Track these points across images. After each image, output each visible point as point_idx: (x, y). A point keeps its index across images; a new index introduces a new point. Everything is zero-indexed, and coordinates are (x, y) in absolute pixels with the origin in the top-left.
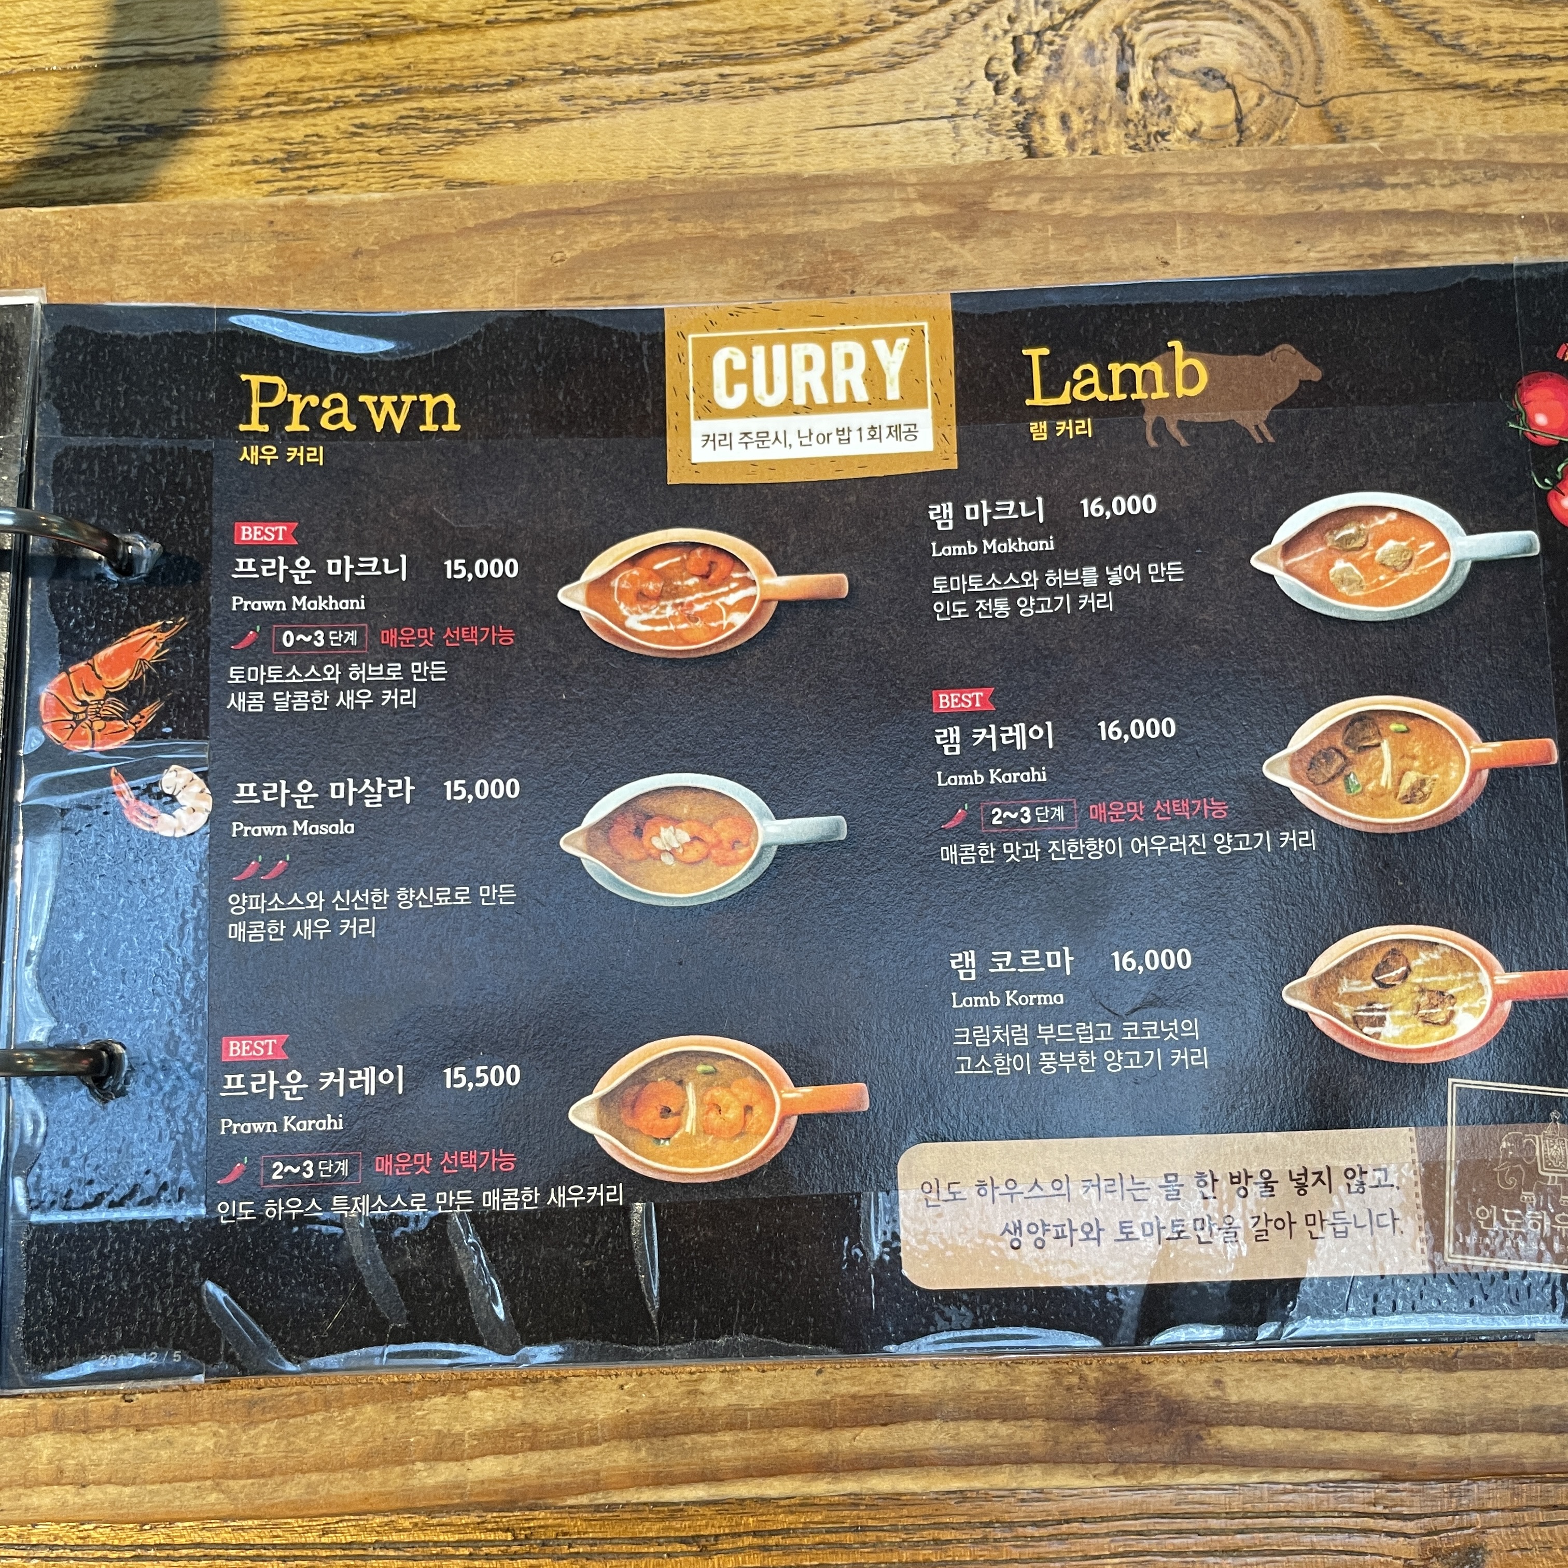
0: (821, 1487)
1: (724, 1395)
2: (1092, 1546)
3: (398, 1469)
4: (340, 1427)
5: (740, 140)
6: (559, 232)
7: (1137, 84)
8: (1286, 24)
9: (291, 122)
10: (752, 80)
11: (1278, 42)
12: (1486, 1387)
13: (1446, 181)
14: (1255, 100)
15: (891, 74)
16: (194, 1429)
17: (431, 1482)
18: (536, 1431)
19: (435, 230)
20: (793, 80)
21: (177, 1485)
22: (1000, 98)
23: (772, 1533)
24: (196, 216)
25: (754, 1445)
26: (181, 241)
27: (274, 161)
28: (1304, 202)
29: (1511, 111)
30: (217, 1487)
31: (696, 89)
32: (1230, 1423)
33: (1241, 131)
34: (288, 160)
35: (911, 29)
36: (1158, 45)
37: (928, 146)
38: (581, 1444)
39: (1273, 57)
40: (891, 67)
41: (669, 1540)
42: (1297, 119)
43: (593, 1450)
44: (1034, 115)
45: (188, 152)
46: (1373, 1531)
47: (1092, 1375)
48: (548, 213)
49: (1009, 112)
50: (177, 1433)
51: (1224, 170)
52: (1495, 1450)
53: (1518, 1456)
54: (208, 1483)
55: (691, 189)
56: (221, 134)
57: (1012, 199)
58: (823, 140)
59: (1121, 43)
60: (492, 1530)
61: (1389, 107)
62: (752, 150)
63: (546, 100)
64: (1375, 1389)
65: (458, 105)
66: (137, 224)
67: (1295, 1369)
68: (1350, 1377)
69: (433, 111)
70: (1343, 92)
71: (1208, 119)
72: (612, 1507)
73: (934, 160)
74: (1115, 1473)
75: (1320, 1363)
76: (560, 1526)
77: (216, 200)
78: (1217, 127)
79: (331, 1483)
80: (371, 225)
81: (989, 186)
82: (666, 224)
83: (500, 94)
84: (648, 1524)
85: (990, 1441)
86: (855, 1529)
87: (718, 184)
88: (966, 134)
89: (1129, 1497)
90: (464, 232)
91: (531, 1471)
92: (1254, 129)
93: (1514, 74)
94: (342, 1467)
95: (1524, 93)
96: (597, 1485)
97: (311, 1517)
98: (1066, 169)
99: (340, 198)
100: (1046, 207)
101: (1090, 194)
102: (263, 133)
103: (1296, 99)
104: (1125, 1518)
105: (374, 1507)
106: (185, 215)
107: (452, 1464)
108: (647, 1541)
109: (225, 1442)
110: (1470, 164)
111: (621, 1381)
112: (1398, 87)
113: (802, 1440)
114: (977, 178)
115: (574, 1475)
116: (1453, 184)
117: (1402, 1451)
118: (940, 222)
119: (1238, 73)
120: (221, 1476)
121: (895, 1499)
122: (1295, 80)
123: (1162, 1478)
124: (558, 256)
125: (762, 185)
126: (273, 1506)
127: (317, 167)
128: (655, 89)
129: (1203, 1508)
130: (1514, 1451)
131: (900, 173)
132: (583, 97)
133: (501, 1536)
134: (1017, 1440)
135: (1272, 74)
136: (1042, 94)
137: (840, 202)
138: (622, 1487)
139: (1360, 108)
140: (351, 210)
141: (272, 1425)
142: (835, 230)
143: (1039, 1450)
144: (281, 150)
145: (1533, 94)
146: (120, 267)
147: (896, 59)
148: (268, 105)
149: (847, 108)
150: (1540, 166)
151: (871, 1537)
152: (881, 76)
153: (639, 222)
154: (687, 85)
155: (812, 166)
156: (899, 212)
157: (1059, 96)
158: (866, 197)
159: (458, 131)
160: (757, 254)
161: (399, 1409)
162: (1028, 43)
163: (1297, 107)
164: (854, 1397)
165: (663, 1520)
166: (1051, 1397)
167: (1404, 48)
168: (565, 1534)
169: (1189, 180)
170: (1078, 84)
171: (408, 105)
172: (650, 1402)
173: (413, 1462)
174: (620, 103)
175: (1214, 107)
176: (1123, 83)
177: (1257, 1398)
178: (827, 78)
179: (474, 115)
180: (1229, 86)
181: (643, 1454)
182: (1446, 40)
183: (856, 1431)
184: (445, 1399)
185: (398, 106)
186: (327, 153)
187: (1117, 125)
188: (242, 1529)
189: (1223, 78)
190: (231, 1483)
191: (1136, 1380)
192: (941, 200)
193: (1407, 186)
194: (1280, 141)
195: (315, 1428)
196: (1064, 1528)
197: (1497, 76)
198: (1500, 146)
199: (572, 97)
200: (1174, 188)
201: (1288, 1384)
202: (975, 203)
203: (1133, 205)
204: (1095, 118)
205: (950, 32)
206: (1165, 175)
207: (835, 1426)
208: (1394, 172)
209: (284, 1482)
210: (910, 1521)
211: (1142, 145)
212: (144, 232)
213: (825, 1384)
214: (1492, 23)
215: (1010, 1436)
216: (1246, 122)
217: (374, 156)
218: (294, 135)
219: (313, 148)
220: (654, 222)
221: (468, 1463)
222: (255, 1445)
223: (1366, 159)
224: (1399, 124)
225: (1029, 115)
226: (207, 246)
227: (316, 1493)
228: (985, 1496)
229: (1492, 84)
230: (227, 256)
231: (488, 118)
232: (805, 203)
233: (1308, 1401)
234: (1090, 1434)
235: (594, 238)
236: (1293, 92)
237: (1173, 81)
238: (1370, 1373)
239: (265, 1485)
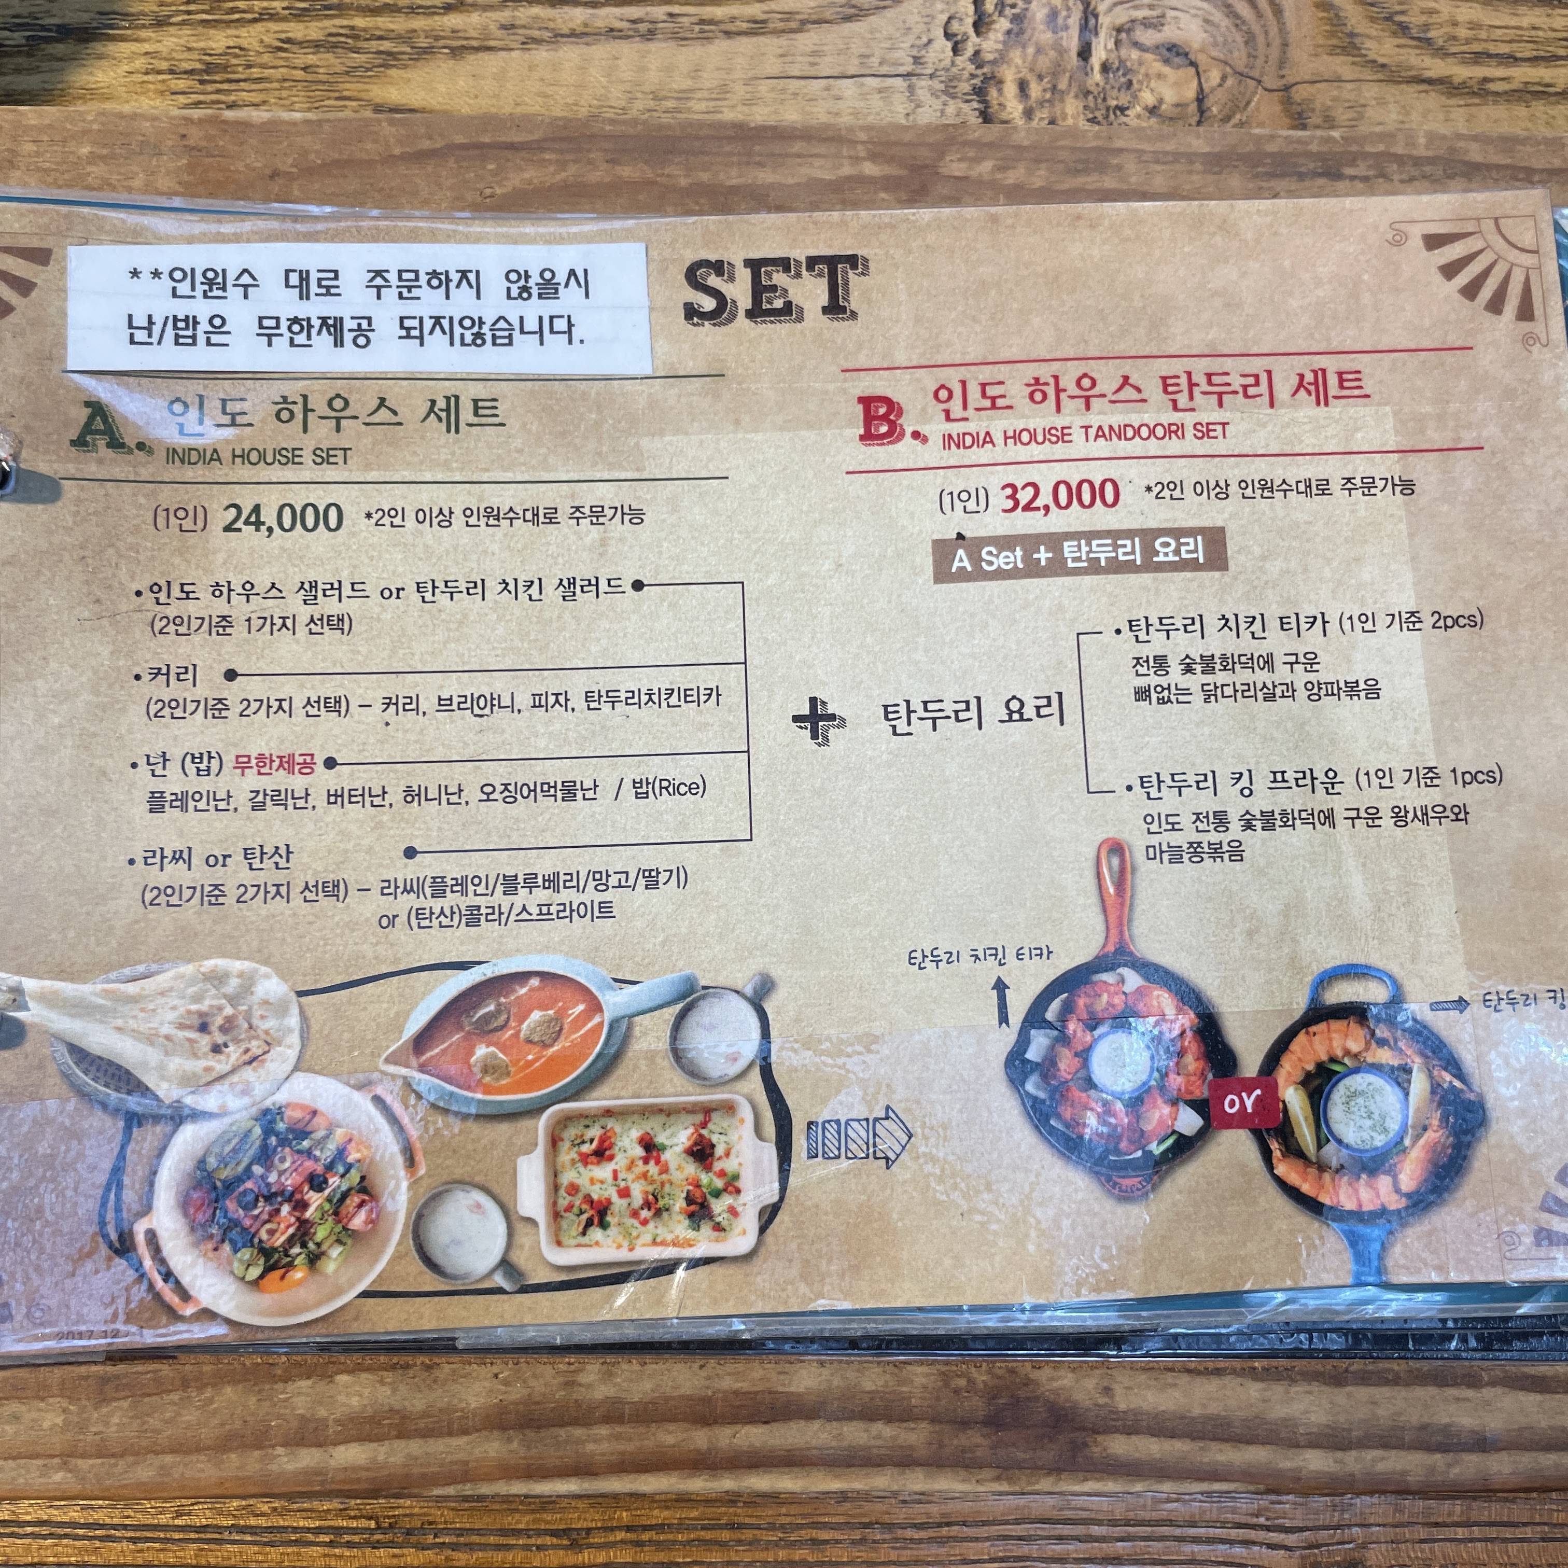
0: (698, 1484)
1: (603, 1387)
2: (971, 1550)
3: (257, 1453)
4: (198, 1408)
5: (688, 83)
6: (491, 167)
7: (1099, 54)
9: (212, 32)
10: (702, 22)
11: (1244, 22)
12: (1375, 1403)
13: (1405, 177)
14: (1218, 80)
15: (848, 25)
16: (42, 1405)
17: (290, 1467)
18: (404, 1418)
19: (358, 155)
20: (745, 25)
21: (22, 1462)
22: (959, 60)
23: (646, 1528)
24: (103, 124)
25: (630, 1440)
26: (85, 150)
27: (191, 72)
28: (1261, 188)
29: (1473, 110)
30: (64, 1466)
31: (643, 27)
32: (1116, 1430)
33: (1202, 111)
34: (207, 72)
36: (1121, 16)
37: (881, 103)
38: (450, 1434)
39: (1239, 38)
40: (848, 19)
41: (540, 1533)
42: (1259, 102)
43: (462, 1441)
44: (994, 80)
45: (101, 57)
46: (1254, 1543)
47: (981, 1377)
48: (480, 146)
49: (966, 75)
50: (23, 1408)
51: (1182, 149)
52: (1381, 1467)
53: (1404, 1473)
54: (56, 1461)
55: (631, 131)
56: (136, 40)
57: (964, 165)
58: (773, 90)
59: (1085, 11)
60: (354, 1518)
61: (1351, 96)
62: (699, 95)
63: (485, 28)
64: (1264, 1401)
65: (391, 26)
66: (40, 129)
67: (1185, 1378)
68: (1239, 1389)
69: (365, 30)
70: (1307, 78)
71: (1170, 96)
72: (481, 1498)
73: (887, 118)
74: (998, 1479)
75: (1212, 1373)
76: (425, 1515)
77: (127, 108)
78: (1177, 105)
79: (186, 1465)
80: (290, 145)
81: (941, 151)
82: (604, 166)
83: (437, 18)
84: (517, 1516)
85: (873, 1442)
86: (732, 1526)
87: (661, 127)
88: (922, 94)
89: (1013, 1501)
90: (390, 160)
91: (397, 1459)
92: (1215, 110)
93: (1480, 72)
94: (198, 1450)
95: (1488, 93)
96: (465, 1474)
97: (165, 1500)
98: (1021, 137)
99: (258, 116)
100: (999, 176)
101: (1044, 165)
102: (182, 42)
103: (1259, 82)
104: (1007, 1523)
105: (230, 1492)
106: (92, 122)
107: (314, 1450)
108: (516, 1533)
109: (76, 1419)
110: (1431, 161)
111: (495, 1369)
112: (1362, 77)
113: (681, 1436)
114: (930, 139)
115: (441, 1465)
116: (1412, 179)
117: (1286, 1464)
118: (889, 184)
119: (1202, 50)
120: (68, 1455)
121: (773, 1498)
122: (1259, 62)
123: (1045, 1484)
124: (488, 192)
125: (705, 132)
126: (124, 1486)
127: (238, 81)
128: (600, 23)
129: (1084, 1515)
130: (1399, 1467)
131: (851, 129)
132: (524, 27)
133: (364, 1523)
134: (900, 1442)
135: (1236, 54)
136: (1002, 58)
137: (787, 155)
138: (490, 1478)
139: (1323, 95)
140: (270, 129)
141: (125, 1404)
142: (780, 184)
143: (921, 1453)
144: (200, 60)
145: (1497, 94)
146: (18, 173)
147: (853, 11)
148: (189, 13)
149: (799, 59)
150: (1498, 167)
151: (748, 1535)
152: (835, 27)
153: (575, 162)
154: (634, 22)
155: (760, 116)
156: (847, 170)
157: (1018, 61)
158: (816, 151)
159: (389, 53)
160: (697, 203)
161: (260, 1391)
163: (1260, 90)
164: (736, 1393)
165: (533, 1511)
166: (938, 1399)
167: (1369, 37)
168: (430, 1523)
169: (1145, 158)
170: (1039, 51)
171: (338, 22)
172: (525, 1392)
173: (273, 1447)
174: (562, 36)
175: (1176, 84)
176: (1085, 53)
177: (1145, 1406)
178: (781, 25)
179: (408, 37)
180: (1193, 64)
181: (515, 1445)
182: (1414, 32)
183: (738, 1427)
184: (309, 1382)
185: (327, 23)
186: (249, 66)
187: (1076, 96)
188: (92, 1508)
189: (1186, 54)
190: (80, 1462)
191: (1026, 1385)
192: (891, 160)
193: (1365, 179)
194: (1241, 124)
195: (170, 1408)
196: (945, 1531)
197: (1462, 72)
198: (1461, 144)
199: (513, 26)
200: (1131, 166)
201: (1177, 1394)
202: (926, 166)
203: (1089, 179)
204: (1054, 88)
206: (1121, 150)
207: (715, 1422)
208: (1353, 163)
209: (136, 1463)
210: (788, 1520)
211: (1100, 118)
212: (46, 138)
213: (708, 1378)
214: (1460, 18)
215: (895, 1438)
216: (1208, 103)
217: (299, 74)
218: (214, 45)
219: (235, 61)
220: (590, 162)
221: (331, 1449)
222: (107, 1424)
223: (1324, 149)
224: (1361, 116)
225: (987, 79)
226: (113, 156)
227: (168, 1475)
228: (866, 1497)
229: (1456, 80)
230: (135, 168)
231: (423, 42)
232: (749, 154)
233: (1197, 1411)
234: (975, 1439)
235: (527, 175)
236: (1256, 73)
237: (1135, 54)
238: (1260, 1385)
239: (116, 1465)
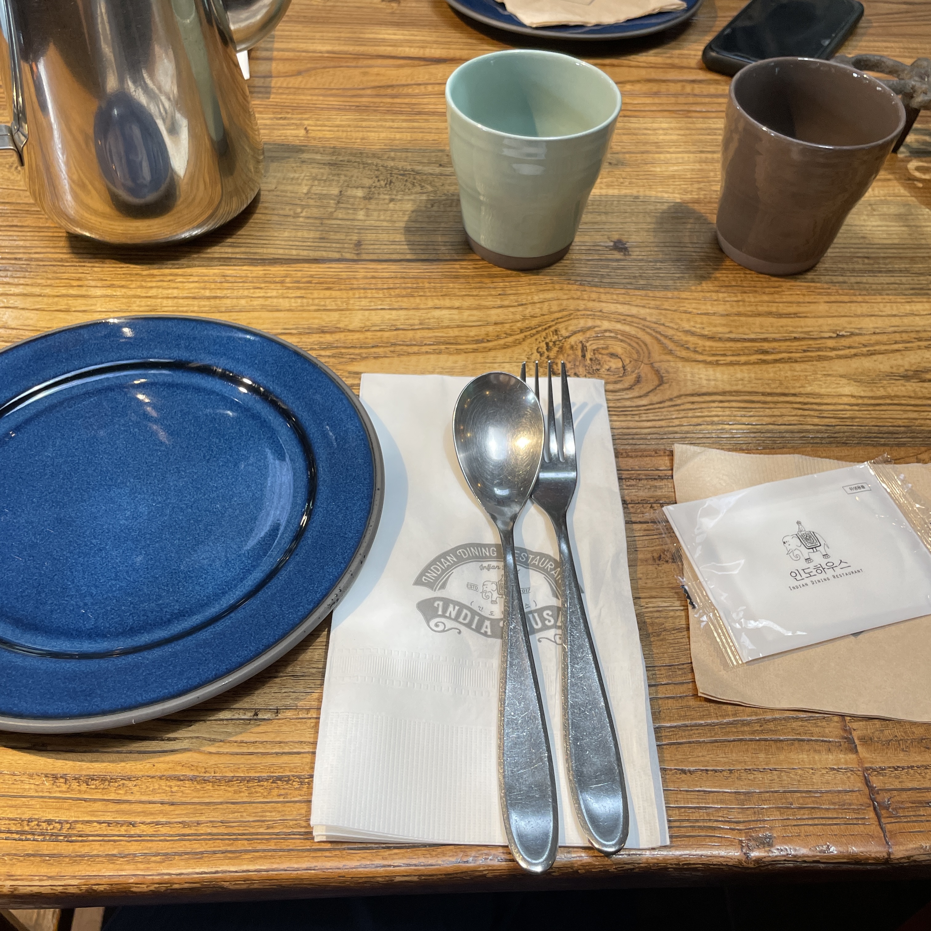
7: (588, 356)
8: (637, 343)
10: (457, 349)
11: (635, 348)
14: (629, 362)
20: (471, 350)
22: (542, 358)
29: (715, 368)
31: (437, 351)
33: (624, 370)
35: (510, 339)
36: (595, 347)
39: (634, 351)
40: (505, 348)
42: (643, 367)
59: (583, 346)
61: (674, 365)
63: (385, 352)
65: (354, 352)
69: (345, 353)
70: (658, 361)
71: (613, 366)
78: (617, 368)
83: (369, 349)
92: (629, 369)
93: (715, 358)
95: (719, 364)
103: (642, 362)
112: (676, 360)
119: (623, 354)
122: (642, 357)
128: (423, 350)
132: (398, 351)
135: (634, 356)
136: (556, 357)
139: (664, 365)
145: (722, 364)
149: (489, 358)
152: (501, 350)
154: (434, 350)
157: (562, 358)
162: (551, 344)
163: (643, 364)
167: (677, 351)
170: (568, 356)
174: (411, 354)
175: (615, 363)
176: (584, 356)
178: (483, 350)
179: (359, 354)
180: (620, 358)
182: (691, 349)
189: (617, 356)
197: (709, 359)
199: (394, 351)
204: (575, 365)
205: (524, 340)
216: (626, 368)
225: (552, 363)
229: (708, 361)
231: (364, 355)
236: (641, 360)
237: (600, 356)
